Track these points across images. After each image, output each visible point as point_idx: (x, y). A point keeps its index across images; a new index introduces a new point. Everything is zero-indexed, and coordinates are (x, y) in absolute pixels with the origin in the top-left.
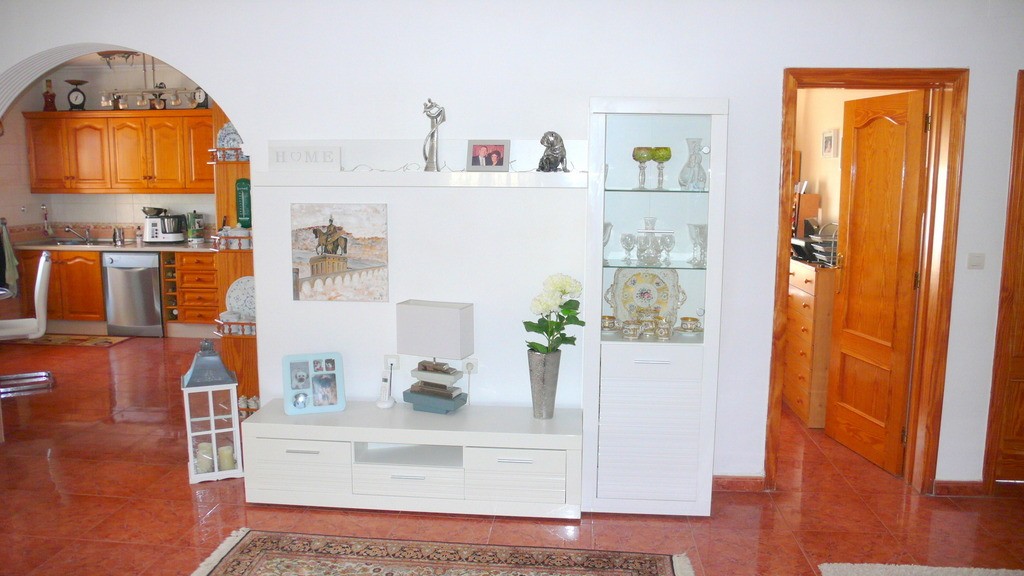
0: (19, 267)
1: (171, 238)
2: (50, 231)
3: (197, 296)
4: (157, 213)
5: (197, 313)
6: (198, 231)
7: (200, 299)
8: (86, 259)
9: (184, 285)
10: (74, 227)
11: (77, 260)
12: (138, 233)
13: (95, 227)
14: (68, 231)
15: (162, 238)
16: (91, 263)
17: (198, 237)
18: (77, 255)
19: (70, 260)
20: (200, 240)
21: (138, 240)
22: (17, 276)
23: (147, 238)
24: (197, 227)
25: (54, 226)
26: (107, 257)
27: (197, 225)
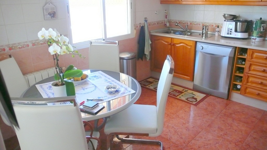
0: (151, 45)
1: (239, 35)
2: (168, 25)
3: (260, 81)
4: (234, 18)
5: (257, 92)
6: (261, 32)
7: (261, 84)
8: (187, 45)
9: (250, 72)
10: (180, 23)
11: (181, 44)
12: (217, 29)
13: (191, 24)
14: (177, 25)
15: (234, 35)
16: (189, 47)
17: (260, 37)
18: (182, 42)
19: (178, 44)
20: (261, 39)
21: (217, 34)
22: (150, 50)
23: (224, 33)
24: (262, 30)
25: (170, 22)
26: (199, 46)
27: (262, 28)
